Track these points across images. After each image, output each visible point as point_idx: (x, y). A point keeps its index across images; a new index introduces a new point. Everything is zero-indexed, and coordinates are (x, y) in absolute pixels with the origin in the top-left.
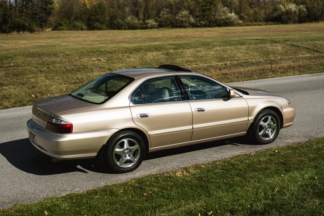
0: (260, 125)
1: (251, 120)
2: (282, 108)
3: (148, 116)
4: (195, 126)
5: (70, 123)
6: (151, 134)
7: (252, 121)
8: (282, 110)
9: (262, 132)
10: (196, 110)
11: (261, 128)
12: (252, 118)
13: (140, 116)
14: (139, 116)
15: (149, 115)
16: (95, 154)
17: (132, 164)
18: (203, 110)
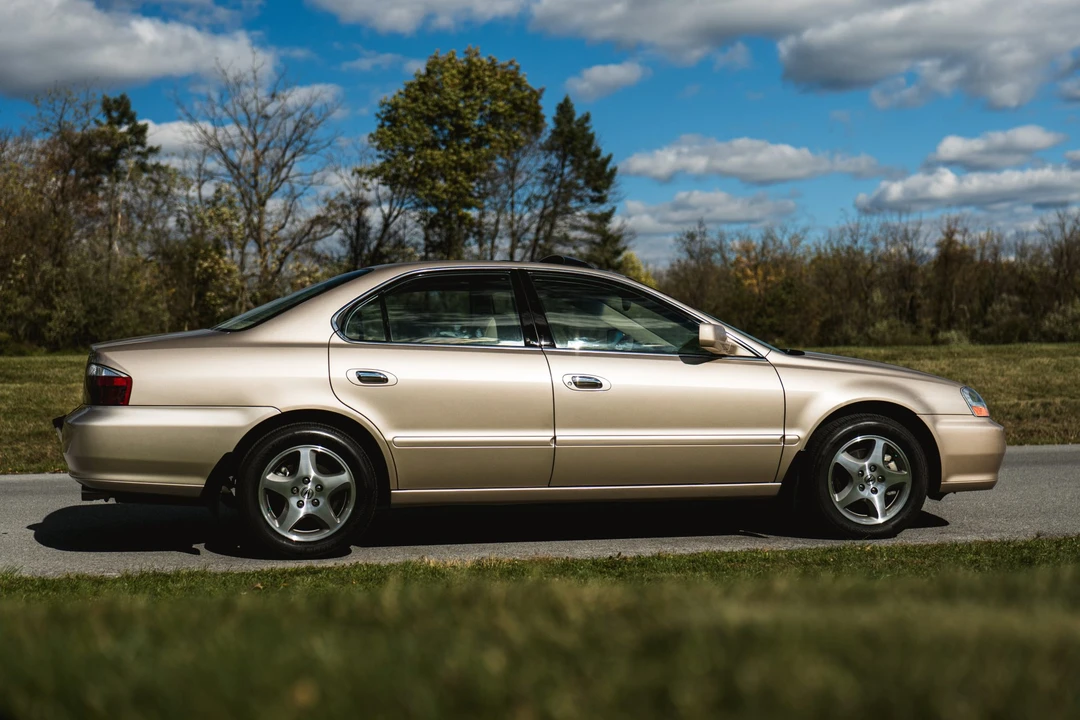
0: (837, 464)
1: (793, 442)
2: (932, 414)
3: (386, 380)
4: (565, 435)
5: (124, 376)
6: (396, 440)
7: (798, 447)
8: (935, 422)
9: (846, 491)
10: (568, 379)
11: (843, 477)
12: (798, 434)
13: (360, 378)
14: (354, 377)
15: (389, 376)
16: (198, 482)
17: (327, 533)
18: (597, 385)
